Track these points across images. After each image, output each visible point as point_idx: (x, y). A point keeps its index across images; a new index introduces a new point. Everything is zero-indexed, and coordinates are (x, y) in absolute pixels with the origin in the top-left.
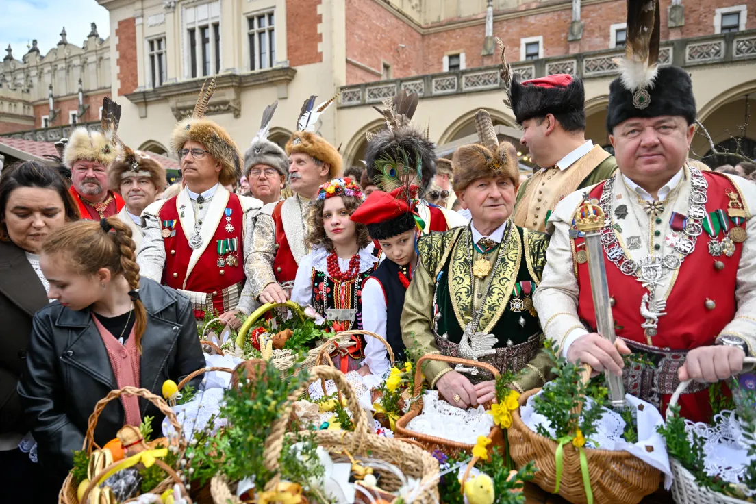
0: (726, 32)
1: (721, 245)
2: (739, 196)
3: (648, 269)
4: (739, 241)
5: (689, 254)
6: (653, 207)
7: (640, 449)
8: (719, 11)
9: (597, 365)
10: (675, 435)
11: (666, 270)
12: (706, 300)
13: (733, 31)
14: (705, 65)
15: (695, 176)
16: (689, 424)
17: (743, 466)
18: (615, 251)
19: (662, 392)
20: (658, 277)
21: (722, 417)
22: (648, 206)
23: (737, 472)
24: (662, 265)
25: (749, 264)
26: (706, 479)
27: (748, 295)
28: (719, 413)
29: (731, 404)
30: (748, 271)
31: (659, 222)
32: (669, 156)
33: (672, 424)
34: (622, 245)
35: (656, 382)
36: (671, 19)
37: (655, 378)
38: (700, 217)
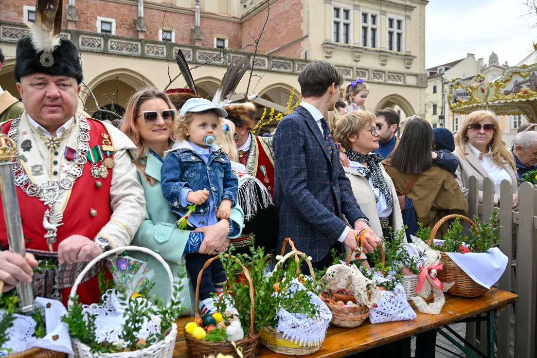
0: (104, 33)
1: (100, 170)
2: (109, 137)
3: (49, 190)
4: (110, 167)
5: (79, 178)
6: (52, 142)
7: (48, 341)
8: (100, 19)
9: (8, 279)
10: (75, 320)
11: (63, 191)
12: (90, 211)
13: (108, 34)
14: (91, 52)
15: (82, 121)
16: (86, 307)
17: (121, 326)
18: (22, 177)
19: (61, 287)
20: (57, 196)
21: (108, 295)
22: (49, 141)
23: (118, 332)
24: (60, 187)
25: (118, 182)
26: (97, 346)
27: (117, 204)
28: (104, 293)
29: (112, 284)
30: (117, 187)
31: (56, 154)
32: (65, 108)
33: (73, 312)
34: (27, 172)
35: (56, 280)
36: (69, 15)
37: (56, 277)
38: (85, 151)
